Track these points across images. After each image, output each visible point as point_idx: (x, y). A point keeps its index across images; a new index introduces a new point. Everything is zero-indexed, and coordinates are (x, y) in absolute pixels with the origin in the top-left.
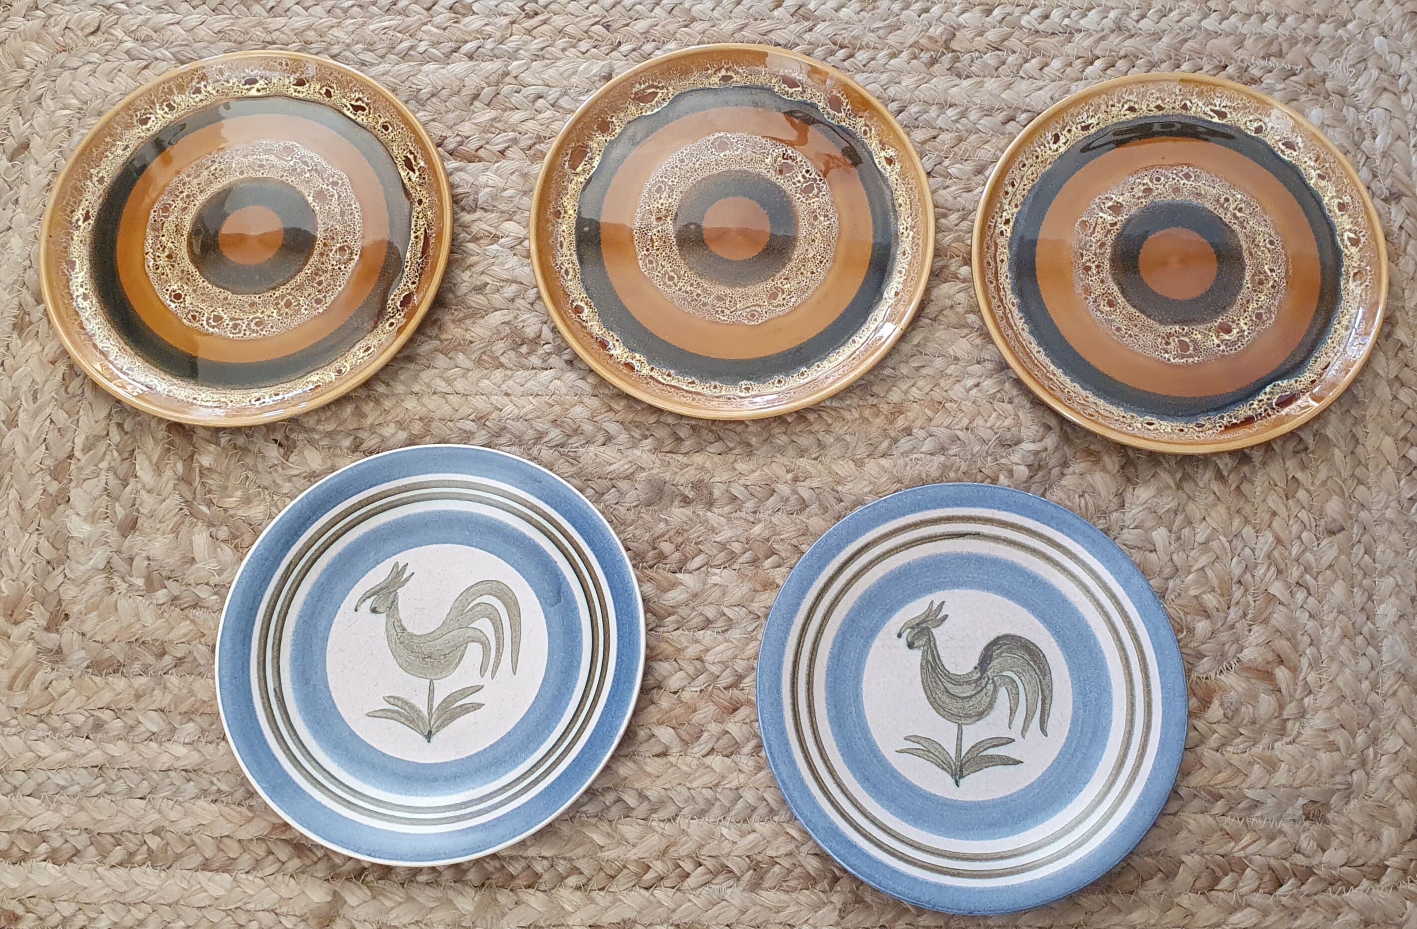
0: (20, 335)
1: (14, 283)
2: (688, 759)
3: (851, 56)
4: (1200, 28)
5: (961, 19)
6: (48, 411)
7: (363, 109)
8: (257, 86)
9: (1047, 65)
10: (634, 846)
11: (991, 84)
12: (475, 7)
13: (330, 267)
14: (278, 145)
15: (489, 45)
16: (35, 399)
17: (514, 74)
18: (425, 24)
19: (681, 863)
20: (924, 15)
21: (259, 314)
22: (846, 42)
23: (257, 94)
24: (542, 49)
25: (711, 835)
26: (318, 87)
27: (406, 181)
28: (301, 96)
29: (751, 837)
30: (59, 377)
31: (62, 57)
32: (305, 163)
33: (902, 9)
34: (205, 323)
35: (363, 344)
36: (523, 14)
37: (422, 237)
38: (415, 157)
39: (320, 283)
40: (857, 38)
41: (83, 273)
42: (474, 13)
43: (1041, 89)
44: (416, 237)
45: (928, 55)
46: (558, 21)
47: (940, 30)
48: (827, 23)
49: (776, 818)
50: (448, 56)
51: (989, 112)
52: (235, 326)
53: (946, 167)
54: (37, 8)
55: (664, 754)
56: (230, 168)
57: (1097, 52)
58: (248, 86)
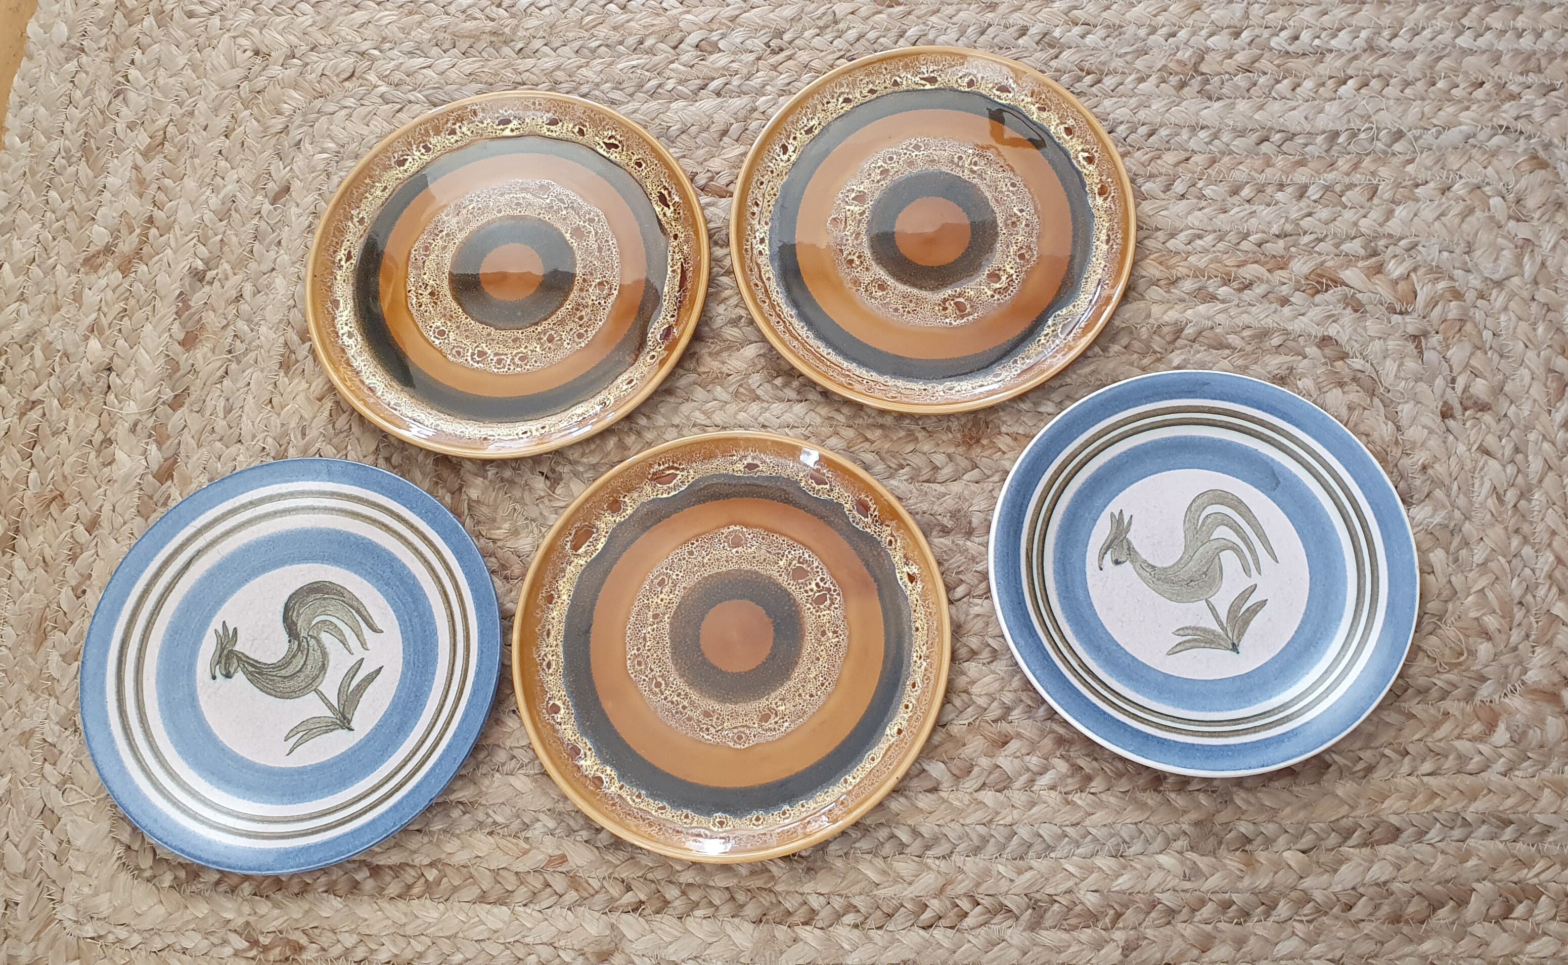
0: (286, 373)
1: (281, 321)
2: (960, 795)
3: (1099, 81)
4: (1454, 46)
5: (1210, 42)
6: (317, 445)
7: (616, 147)
8: (511, 126)
9: (1299, 85)
10: (910, 884)
11: (1242, 106)
12: (721, 45)
13: (590, 303)
14: (534, 183)
15: (736, 81)
16: (304, 435)
17: (761, 109)
18: (673, 62)
19: (958, 902)
20: (1171, 40)
21: (522, 349)
22: (1094, 67)
23: (511, 134)
24: (789, 84)
25: (987, 873)
26: (571, 125)
27: (661, 217)
28: (554, 135)
29: (1028, 875)
30: (326, 413)
31: (318, 103)
32: (562, 201)
33: (1149, 34)
34: (469, 359)
35: (625, 376)
36: (769, 51)
37: (679, 271)
38: (669, 193)
39: (581, 318)
40: (1104, 64)
41: (347, 312)
42: (720, 50)
43: (1294, 109)
44: (673, 271)
45: (1177, 78)
46: (803, 57)
47: (1187, 54)
48: (1073, 50)
49: (1052, 855)
50: (695, 93)
51: (1241, 133)
52: (499, 362)
53: (1201, 189)
54: (294, 57)
55: (934, 790)
56: (487, 207)
57: (1350, 72)
58: (501, 127)
